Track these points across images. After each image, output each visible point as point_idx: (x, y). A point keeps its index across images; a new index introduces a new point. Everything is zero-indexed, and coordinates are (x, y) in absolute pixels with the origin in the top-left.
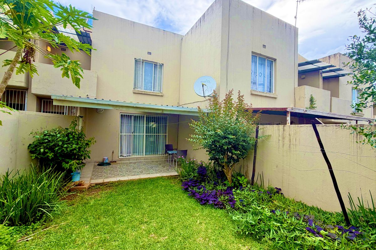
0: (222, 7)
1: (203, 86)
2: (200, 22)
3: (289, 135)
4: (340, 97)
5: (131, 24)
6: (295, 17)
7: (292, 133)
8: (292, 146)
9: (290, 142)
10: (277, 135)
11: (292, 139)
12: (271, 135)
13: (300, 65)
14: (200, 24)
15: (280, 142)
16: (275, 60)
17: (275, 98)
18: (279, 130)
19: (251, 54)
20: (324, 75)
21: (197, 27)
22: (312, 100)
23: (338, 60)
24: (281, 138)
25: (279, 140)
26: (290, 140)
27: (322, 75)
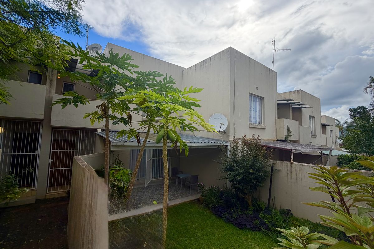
0: (230, 58)
1: (221, 125)
2: (206, 63)
3: (296, 171)
4: (302, 125)
5: (141, 57)
6: (273, 62)
7: (298, 169)
8: (298, 179)
9: (297, 176)
10: (286, 170)
11: (298, 174)
12: (280, 170)
13: (278, 101)
14: (205, 64)
15: (289, 175)
16: (263, 98)
17: (264, 129)
18: (287, 166)
19: (249, 94)
20: (293, 106)
21: (203, 66)
22: (288, 130)
23: (301, 95)
24: (289, 172)
25: (288, 173)
26: (297, 174)
27: (291, 106)
